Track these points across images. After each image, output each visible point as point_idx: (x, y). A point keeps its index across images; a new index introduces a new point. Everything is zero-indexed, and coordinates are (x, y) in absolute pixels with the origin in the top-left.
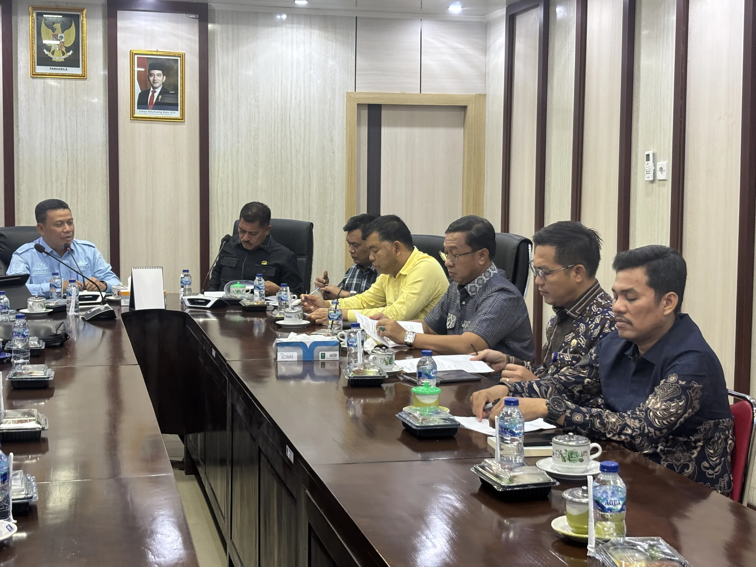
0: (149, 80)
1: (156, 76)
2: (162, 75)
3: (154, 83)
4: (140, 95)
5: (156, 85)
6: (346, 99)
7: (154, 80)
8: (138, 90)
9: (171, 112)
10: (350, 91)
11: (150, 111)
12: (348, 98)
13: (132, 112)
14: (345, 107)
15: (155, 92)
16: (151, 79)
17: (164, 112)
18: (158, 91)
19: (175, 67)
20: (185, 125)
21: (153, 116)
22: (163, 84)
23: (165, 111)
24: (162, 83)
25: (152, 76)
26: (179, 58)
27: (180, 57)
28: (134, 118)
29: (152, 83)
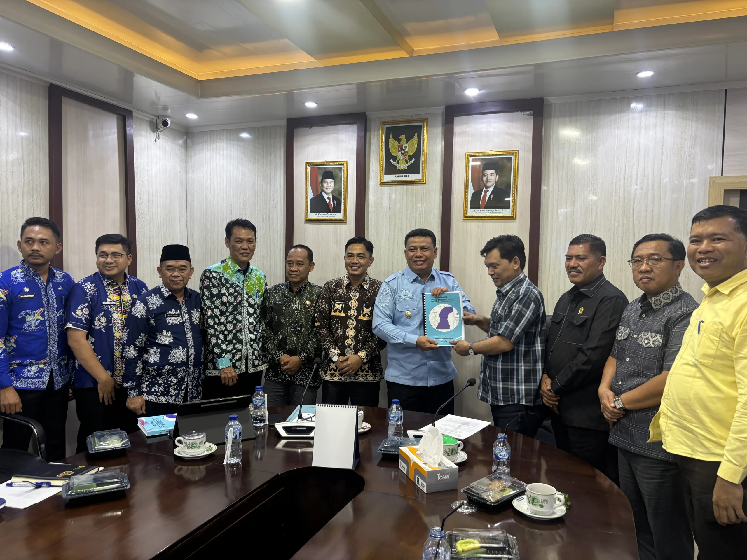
0: (482, 180)
1: (489, 176)
2: (495, 174)
3: (487, 182)
4: (473, 195)
5: (489, 185)
6: (708, 186)
7: (487, 180)
8: (471, 191)
9: (502, 210)
10: (714, 176)
11: (482, 210)
12: (711, 184)
13: (465, 211)
14: (707, 194)
15: (488, 191)
16: (485, 179)
17: (495, 210)
18: (491, 190)
19: (509, 165)
20: (516, 222)
21: (485, 215)
22: (496, 182)
23: (497, 209)
24: (494, 182)
25: (485, 176)
26: (512, 157)
27: (513, 155)
28: (466, 218)
29: (485, 183)
